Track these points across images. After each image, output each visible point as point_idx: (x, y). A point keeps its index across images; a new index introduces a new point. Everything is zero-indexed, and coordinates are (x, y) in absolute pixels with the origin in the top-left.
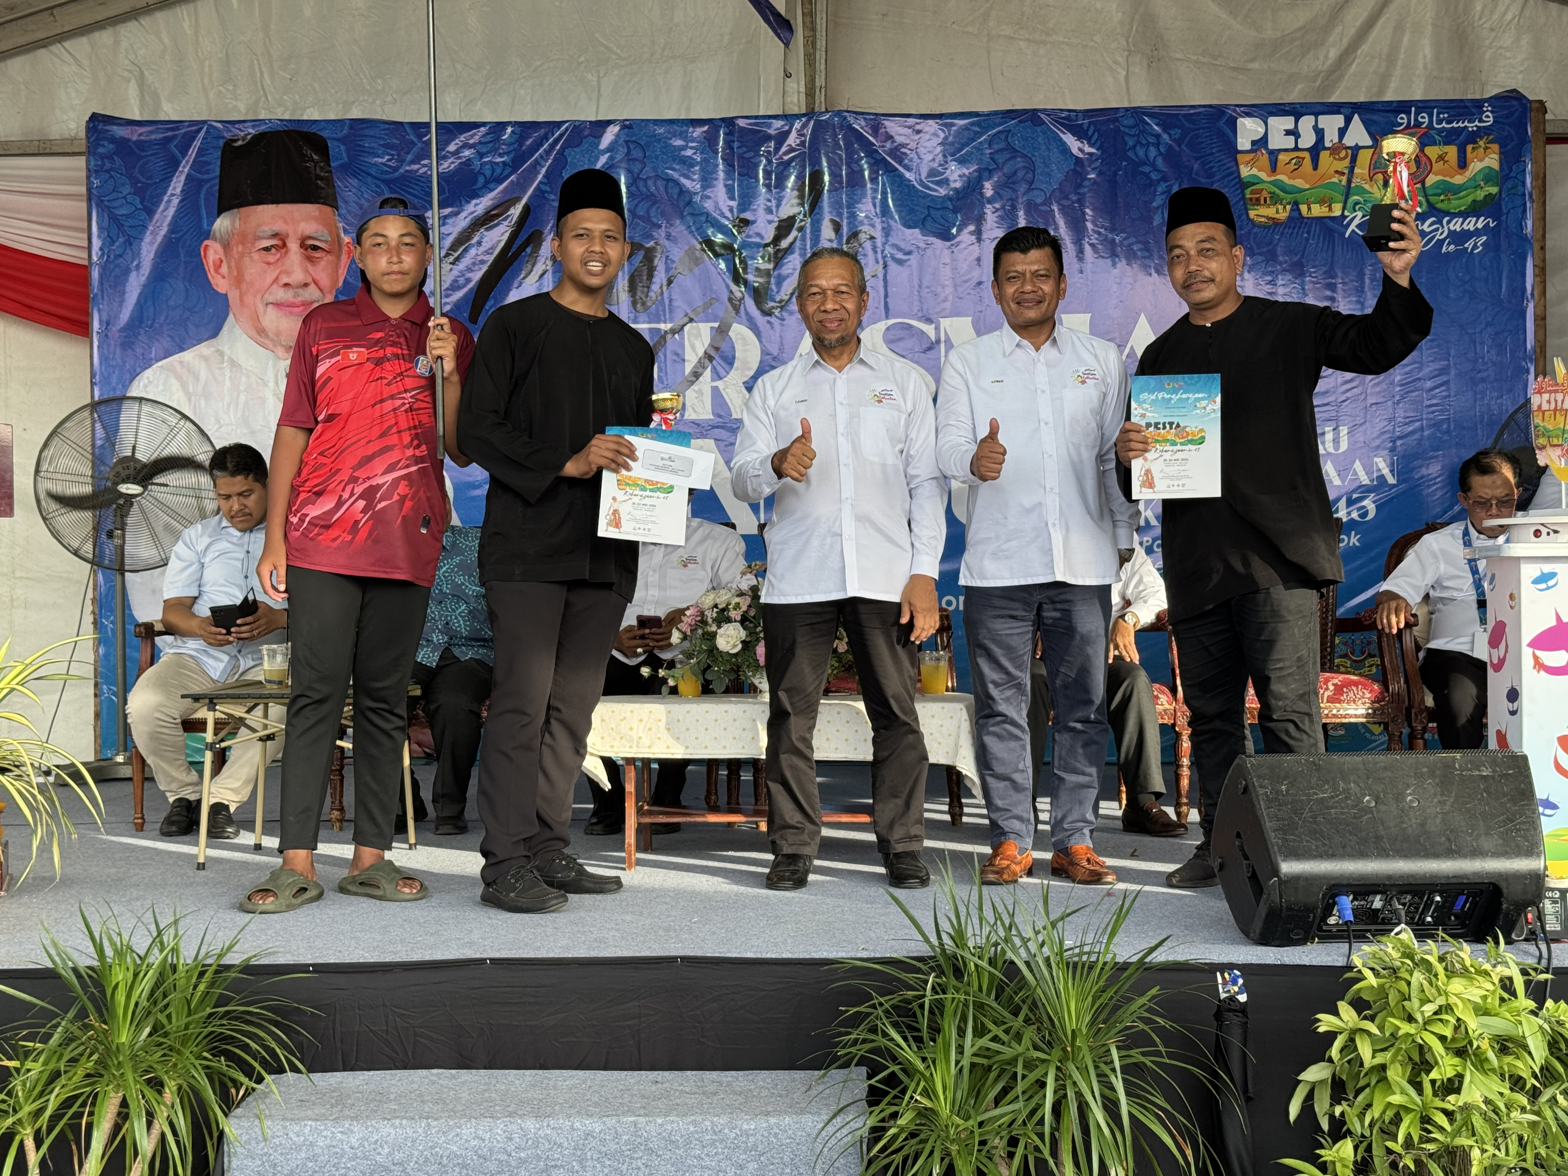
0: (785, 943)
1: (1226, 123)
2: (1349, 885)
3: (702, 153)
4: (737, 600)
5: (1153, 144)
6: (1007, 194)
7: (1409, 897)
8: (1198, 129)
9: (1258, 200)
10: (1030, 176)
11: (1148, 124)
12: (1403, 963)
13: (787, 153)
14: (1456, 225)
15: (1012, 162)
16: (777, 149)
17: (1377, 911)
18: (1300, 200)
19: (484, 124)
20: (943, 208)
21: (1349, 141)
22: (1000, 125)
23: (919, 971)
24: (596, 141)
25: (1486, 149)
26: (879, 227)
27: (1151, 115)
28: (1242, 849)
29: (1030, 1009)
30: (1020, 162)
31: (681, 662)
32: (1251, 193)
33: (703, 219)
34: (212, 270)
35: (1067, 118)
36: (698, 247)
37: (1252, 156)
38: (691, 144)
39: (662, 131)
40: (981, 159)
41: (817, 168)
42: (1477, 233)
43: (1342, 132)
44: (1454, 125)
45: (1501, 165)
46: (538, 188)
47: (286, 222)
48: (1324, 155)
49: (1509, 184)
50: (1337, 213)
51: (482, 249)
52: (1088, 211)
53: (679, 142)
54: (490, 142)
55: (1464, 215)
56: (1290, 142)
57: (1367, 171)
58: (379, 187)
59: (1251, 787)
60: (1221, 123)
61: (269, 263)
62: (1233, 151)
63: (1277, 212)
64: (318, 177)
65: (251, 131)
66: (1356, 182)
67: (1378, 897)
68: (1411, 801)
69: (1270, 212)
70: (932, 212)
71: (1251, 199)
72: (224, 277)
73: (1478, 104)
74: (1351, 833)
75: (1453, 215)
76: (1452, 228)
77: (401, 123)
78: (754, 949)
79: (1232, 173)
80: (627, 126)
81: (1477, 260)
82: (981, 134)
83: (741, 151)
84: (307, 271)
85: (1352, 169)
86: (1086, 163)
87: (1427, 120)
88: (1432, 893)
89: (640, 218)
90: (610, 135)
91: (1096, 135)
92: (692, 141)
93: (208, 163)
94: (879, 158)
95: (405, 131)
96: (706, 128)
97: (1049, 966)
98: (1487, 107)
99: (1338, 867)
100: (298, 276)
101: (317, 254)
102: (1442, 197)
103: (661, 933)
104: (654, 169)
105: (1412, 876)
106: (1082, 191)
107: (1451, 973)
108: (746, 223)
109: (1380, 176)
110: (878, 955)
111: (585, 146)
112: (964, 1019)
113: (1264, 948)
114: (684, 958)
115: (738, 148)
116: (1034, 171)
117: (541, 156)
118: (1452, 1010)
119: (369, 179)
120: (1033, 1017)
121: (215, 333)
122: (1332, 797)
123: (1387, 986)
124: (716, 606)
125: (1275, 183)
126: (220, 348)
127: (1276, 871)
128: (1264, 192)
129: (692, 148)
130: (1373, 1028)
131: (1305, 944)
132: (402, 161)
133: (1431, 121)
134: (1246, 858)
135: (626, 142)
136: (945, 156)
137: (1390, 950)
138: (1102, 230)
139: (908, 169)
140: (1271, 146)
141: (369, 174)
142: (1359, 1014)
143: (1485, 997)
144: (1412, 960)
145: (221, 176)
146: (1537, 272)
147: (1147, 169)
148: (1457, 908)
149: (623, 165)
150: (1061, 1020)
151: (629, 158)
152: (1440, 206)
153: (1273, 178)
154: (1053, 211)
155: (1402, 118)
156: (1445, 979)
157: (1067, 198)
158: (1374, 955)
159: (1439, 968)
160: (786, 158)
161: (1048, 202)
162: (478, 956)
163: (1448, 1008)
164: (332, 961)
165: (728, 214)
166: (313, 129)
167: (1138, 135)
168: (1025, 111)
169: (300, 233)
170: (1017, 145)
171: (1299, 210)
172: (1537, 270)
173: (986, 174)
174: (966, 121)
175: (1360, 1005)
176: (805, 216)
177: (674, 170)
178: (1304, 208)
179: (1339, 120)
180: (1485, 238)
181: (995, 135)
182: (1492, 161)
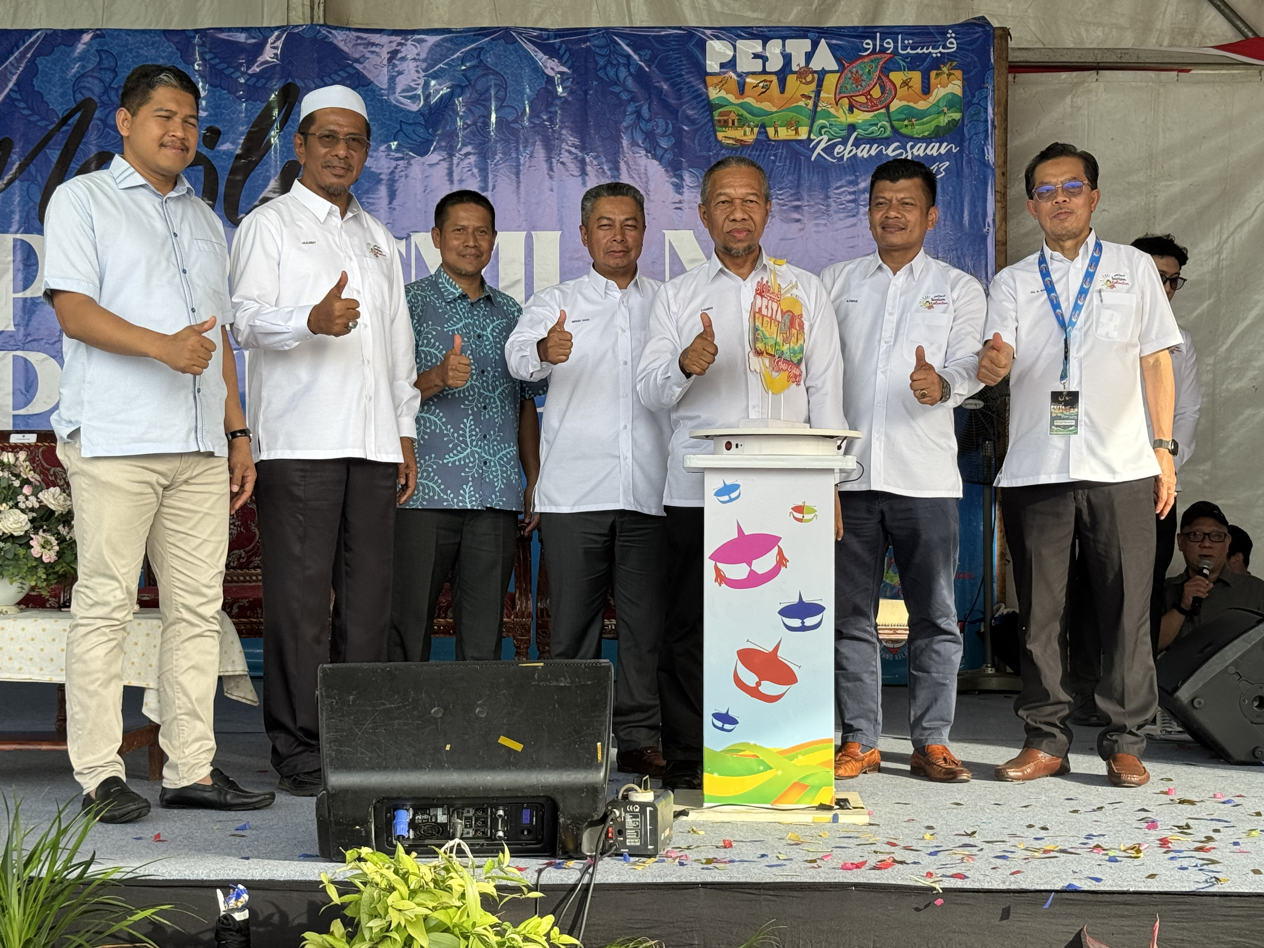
1: (696, 45)
5: (624, 65)
8: (668, 51)
9: (726, 122)
10: (501, 93)
11: (619, 45)
13: (260, 66)
14: (920, 150)
15: (484, 79)
16: (250, 61)
18: (767, 124)
20: (415, 123)
21: (816, 65)
22: (473, 42)
24: (68, 50)
25: (949, 75)
27: (622, 36)
30: (492, 80)
32: (721, 114)
35: (539, 37)
37: (720, 78)
38: (163, 55)
39: (134, 41)
40: (454, 76)
41: (290, 80)
42: (940, 158)
43: (809, 56)
44: (919, 51)
45: (964, 92)
48: (791, 80)
49: (972, 110)
50: (803, 134)
53: (150, 52)
55: (927, 140)
56: (757, 66)
60: (691, 45)
62: (702, 73)
63: (745, 134)
66: (822, 106)
67: (440, 811)
68: (480, 712)
69: (738, 134)
70: (404, 127)
71: (719, 121)
73: (942, 31)
74: (410, 745)
75: (917, 140)
76: (916, 153)
79: (700, 95)
80: (100, 34)
82: (454, 51)
83: (213, 62)
85: (818, 93)
86: (557, 82)
87: (892, 46)
88: (493, 806)
90: (82, 44)
91: (567, 54)
92: (164, 51)
94: (352, 71)
96: (176, 38)
98: (950, 34)
102: (906, 122)
106: (552, 109)
108: (218, 134)
111: (57, 54)
115: (211, 59)
116: (506, 89)
117: (12, 64)
122: (399, 708)
125: (741, 105)
128: (732, 114)
129: (164, 58)
133: (896, 47)
135: (97, 51)
136: (418, 72)
138: (573, 150)
146: (998, 198)
147: (617, 89)
149: (95, 74)
151: (100, 67)
152: (903, 131)
153: (741, 101)
154: (524, 128)
155: (868, 44)
157: (539, 117)
161: (520, 120)
167: (609, 55)
168: (499, 29)
170: (490, 62)
171: (766, 132)
172: (998, 195)
173: (458, 90)
174: (438, 38)
178: (771, 131)
180: (948, 163)
181: (467, 52)
182: (955, 87)
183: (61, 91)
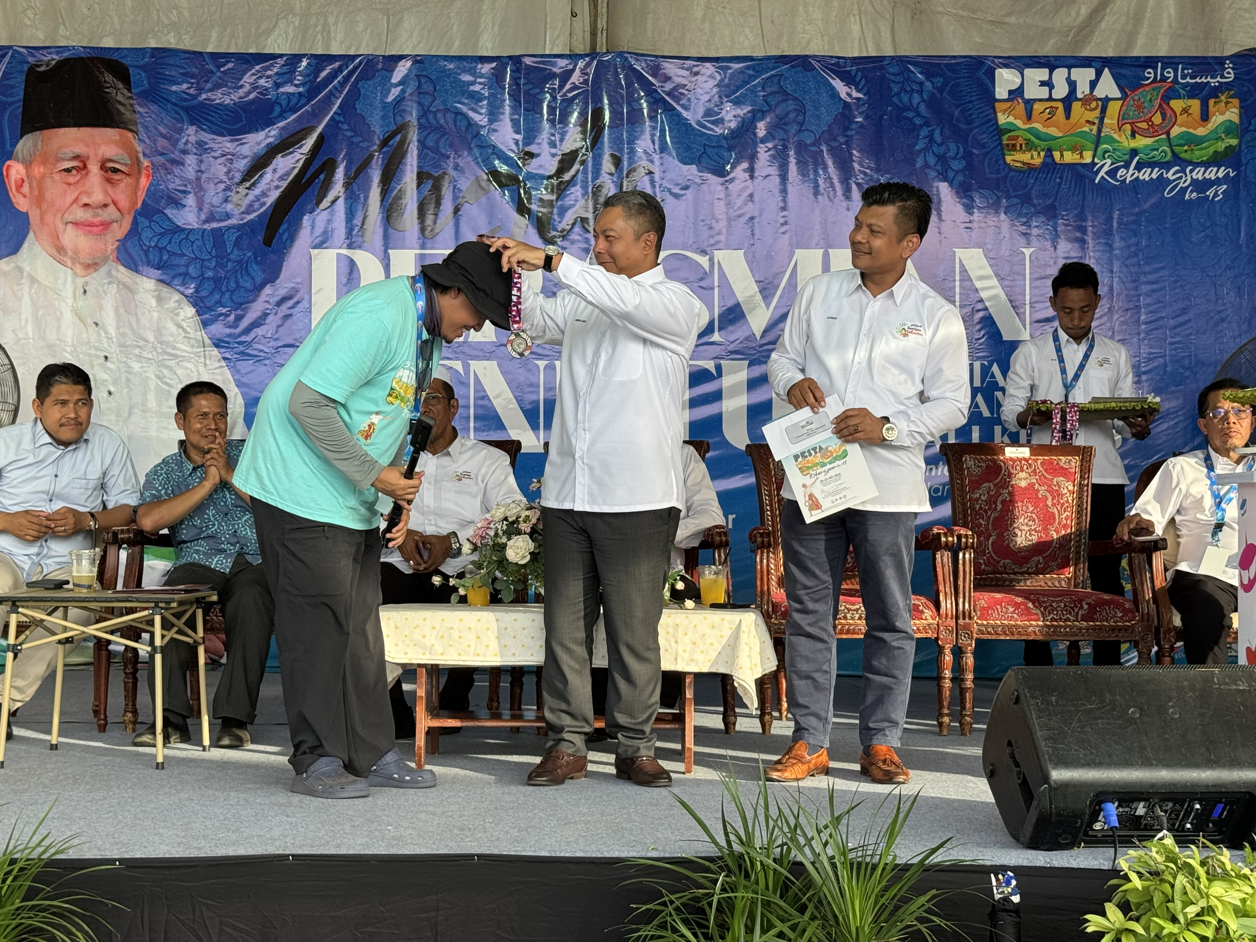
0: (577, 842)
1: (986, 73)
2: (1115, 793)
3: (489, 88)
4: (527, 513)
5: (917, 91)
6: (780, 134)
7: (1170, 805)
8: (959, 78)
9: (1014, 146)
10: (800, 118)
11: (912, 72)
12: (1167, 867)
13: (570, 90)
14: (1199, 174)
15: (784, 104)
16: (561, 87)
17: (1141, 817)
18: (1053, 148)
19: (281, 56)
20: (720, 147)
21: (1100, 92)
22: (773, 69)
23: (708, 870)
24: (389, 75)
25: (1227, 103)
26: (657, 162)
27: (916, 64)
28: (1013, 756)
29: (816, 908)
30: (791, 105)
31: (471, 572)
32: (1008, 139)
33: (490, 151)
34: (14, 189)
35: (837, 64)
36: (485, 177)
37: (1010, 103)
38: (479, 80)
39: (452, 66)
40: (755, 101)
41: (599, 105)
42: (1218, 182)
43: (1093, 84)
44: (1198, 80)
45: (1241, 119)
46: (332, 118)
47: (87, 146)
48: (1076, 106)
49: (1248, 137)
50: (1088, 158)
51: (278, 175)
52: (854, 152)
53: (467, 78)
54: (286, 73)
55: (1206, 165)
56: (1044, 93)
57: (1115, 122)
58: (178, 114)
59: (1022, 698)
60: (981, 74)
61: (69, 184)
62: (992, 100)
63: (1032, 158)
64: (120, 103)
65: (54, 56)
66: (1105, 131)
67: (1142, 804)
68: (1173, 713)
69: (1025, 157)
70: (709, 150)
71: (1008, 145)
72: (25, 196)
73: (1220, 61)
74: (1117, 743)
75: (1196, 165)
76: (1195, 177)
77: (201, 53)
78: (549, 848)
79: (990, 120)
80: (419, 61)
81: (1218, 207)
82: (756, 77)
83: (527, 87)
84: (106, 193)
85: (1102, 119)
86: (854, 107)
87: (1172, 75)
88: (1192, 801)
89: (429, 148)
90: (402, 69)
91: (863, 82)
92: (481, 77)
93: (12, 87)
94: (657, 97)
95: (204, 60)
96: (494, 65)
97: (834, 866)
98: (1228, 64)
99: (1105, 775)
100: (98, 197)
101: (117, 177)
102: (1186, 148)
103: (456, 831)
104: (444, 102)
105: (1174, 784)
106: (849, 133)
107: (1212, 877)
108: (531, 155)
109: (1128, 127)
110: (667, 855)
111: (378, 79)
112: (752, 917)
113: (1033, 852)
114: (480, 856)
115: (525, 84)
116: (804, 114)
117: (335, 88)
118: (1214, 912)
119: (169, 106)
120: (818, 915)
121: (15, 250)
122: (1099, 708)
123: (1152, 888)
124: (506, 519)
125: (1029, 131)
126: (20, 264)
127: (1046, 778)
128: (1020, 139)
129: (480, 83)
130: (1138, 928)
131: (1072, 848)
132: (201, 90)
133: (1176, 76)
134: (1017, 765)
136: (720, 97)
137: (1154, 854)
138: (868, 171)
139: (686, 108)
140: (1027, 96)
141: (168, 101)
142: (1125, 916)
143: (1244, 901)
144: (1176, 864)
145: (25, 100)
147: (910, 114)
148: (1215, 816)
149: (414, 98)
150: (846, 918)
151: (419, 91)
152: (1183, 156)
153: (1028, 126)
154: (822, 151)
155: (1149, 73)
156: (1207, 883)
157: (835, 140)
158: (1139, 859)
159: (1201, 871)
160: (570, 95)
161: (816, 143)
162: (281, 852)
163: (1210, 910)
164: (138, 856)
165: (514, 148)
166: (116, 56)
167: (903, 82)
168: (798, 57)
169: (100, 157)
170: (789, 89)
171: (1052, 156)
173: (759, 115)
174: (742, 65)
175: (1125, 907)
176: (587, 150)
177: (463, 104)
178: (1057, 155)
179: (1091, 73)
180: (1225, 187)
181: (768, 78)
182: (1232, 114)
183: (381, 113)
